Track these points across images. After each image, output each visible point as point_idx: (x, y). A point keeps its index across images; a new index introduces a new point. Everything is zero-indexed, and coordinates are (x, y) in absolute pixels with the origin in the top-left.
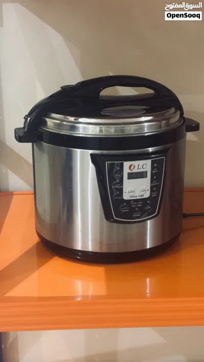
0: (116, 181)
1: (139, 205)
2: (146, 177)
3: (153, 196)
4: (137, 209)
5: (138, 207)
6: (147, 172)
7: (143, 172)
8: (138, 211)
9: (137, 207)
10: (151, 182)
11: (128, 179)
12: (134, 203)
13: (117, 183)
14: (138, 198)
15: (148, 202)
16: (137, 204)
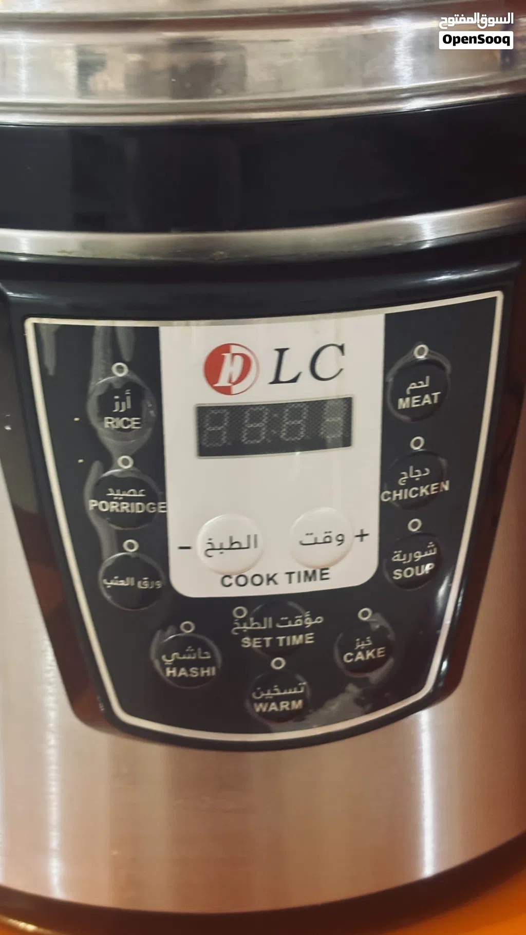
0: (108, 463)
1: (297, 640)
2: (346, 441)
3: (398, 574)
4: (278, 663)
5: (287, 652)
6: (348, 403)
7: (317, 408)
8: (285, 680)
9: (275, 650)
10: (388, 480)
11: (204, 450)
12: (253, 625)
13: (121, 483)
14: (283, 587)
15: (366, 615)
16: (274, 632)
